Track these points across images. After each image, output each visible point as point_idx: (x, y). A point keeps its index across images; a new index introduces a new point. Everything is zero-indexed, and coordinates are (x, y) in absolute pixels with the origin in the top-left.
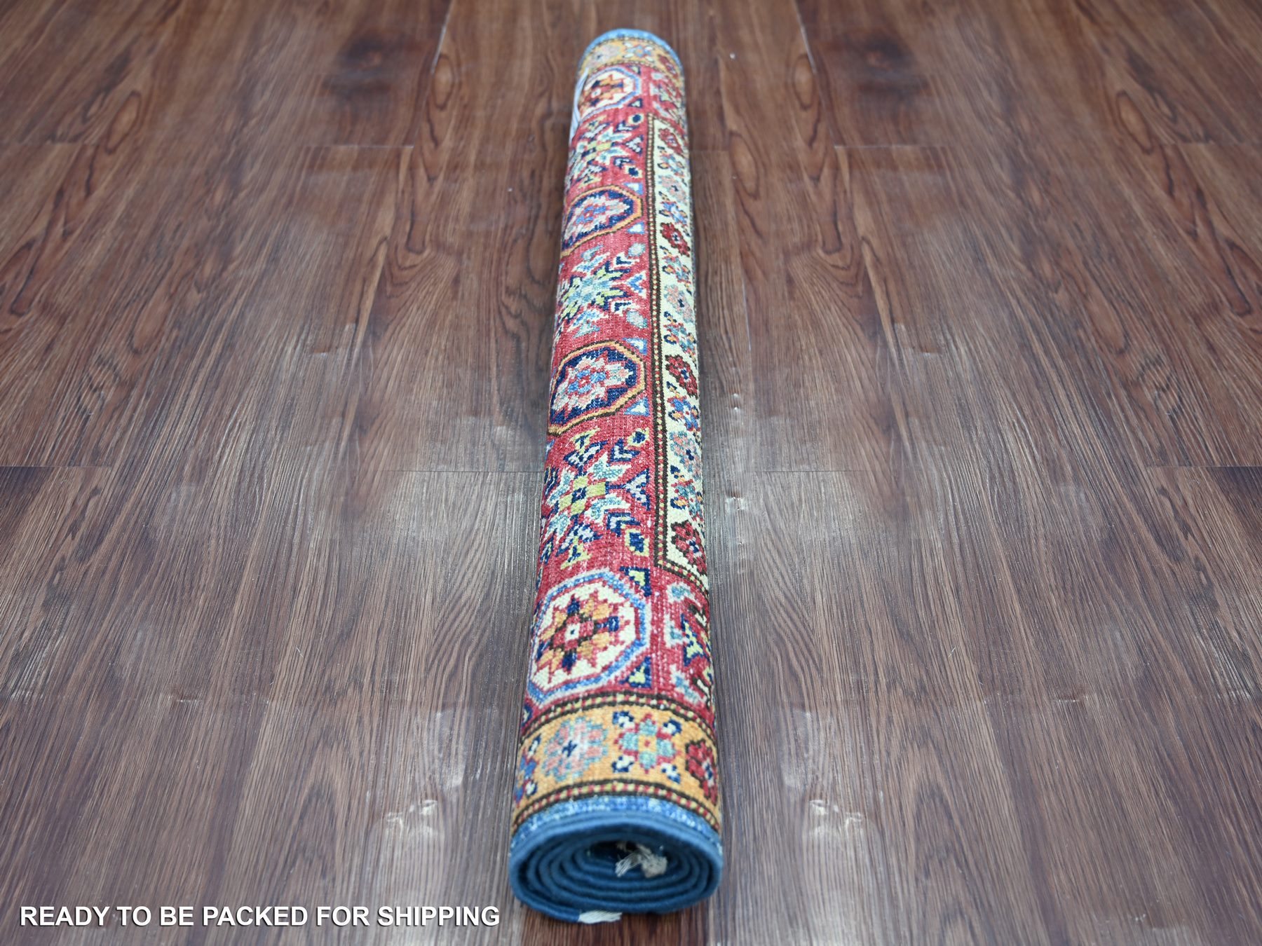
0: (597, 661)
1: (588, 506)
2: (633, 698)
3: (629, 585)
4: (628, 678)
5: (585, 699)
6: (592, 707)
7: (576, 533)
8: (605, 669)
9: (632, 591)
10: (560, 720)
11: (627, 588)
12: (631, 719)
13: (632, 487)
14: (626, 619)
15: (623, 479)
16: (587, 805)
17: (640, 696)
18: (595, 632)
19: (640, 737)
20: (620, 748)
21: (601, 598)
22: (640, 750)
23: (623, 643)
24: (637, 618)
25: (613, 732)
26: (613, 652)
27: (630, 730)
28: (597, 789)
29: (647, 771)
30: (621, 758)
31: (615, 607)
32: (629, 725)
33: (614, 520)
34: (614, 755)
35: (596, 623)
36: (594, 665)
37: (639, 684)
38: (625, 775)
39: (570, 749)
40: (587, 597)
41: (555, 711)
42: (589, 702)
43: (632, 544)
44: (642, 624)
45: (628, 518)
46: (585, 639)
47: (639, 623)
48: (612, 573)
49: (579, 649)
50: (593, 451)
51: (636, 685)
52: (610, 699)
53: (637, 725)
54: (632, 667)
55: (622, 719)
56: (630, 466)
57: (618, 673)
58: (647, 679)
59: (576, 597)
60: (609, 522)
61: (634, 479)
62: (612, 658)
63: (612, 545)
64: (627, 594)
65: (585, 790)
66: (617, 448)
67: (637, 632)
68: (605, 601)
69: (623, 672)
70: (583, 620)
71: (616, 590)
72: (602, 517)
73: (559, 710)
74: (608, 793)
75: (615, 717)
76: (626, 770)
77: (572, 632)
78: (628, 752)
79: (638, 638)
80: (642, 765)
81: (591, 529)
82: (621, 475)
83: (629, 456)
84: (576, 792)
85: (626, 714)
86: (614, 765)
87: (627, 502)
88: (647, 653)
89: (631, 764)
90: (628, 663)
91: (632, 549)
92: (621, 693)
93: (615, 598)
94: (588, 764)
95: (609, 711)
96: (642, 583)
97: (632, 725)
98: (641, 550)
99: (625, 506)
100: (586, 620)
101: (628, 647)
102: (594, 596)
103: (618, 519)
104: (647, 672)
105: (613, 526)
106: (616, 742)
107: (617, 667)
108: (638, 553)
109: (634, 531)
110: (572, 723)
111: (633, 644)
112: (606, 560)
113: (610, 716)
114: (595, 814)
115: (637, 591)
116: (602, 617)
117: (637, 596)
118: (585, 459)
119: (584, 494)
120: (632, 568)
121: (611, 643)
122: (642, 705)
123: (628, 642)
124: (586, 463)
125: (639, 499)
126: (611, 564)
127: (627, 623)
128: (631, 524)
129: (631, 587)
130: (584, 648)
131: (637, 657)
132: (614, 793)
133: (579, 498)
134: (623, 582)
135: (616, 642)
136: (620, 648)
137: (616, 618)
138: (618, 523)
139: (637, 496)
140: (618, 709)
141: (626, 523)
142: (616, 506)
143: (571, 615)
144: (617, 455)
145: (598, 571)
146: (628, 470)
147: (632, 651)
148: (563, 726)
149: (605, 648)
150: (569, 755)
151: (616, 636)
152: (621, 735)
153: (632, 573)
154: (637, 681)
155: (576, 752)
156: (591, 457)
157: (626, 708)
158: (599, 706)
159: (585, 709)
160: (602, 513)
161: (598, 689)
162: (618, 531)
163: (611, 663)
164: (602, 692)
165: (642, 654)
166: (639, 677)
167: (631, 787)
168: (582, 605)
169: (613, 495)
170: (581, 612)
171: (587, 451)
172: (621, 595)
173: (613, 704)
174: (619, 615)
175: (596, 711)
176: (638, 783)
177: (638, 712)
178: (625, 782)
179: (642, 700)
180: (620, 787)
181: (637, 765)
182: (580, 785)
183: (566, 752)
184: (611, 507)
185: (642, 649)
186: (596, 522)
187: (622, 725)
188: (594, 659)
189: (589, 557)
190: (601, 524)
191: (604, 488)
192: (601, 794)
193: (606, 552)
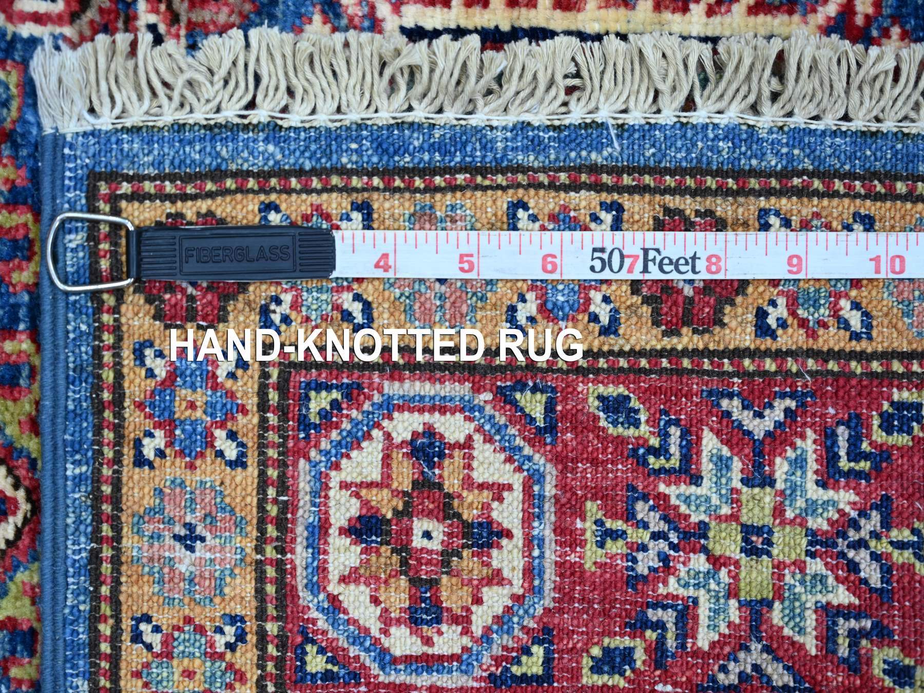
0: (352, 586)
1: (717, 562)
2: (272, 650)
3: (511, 644)
4: (313, 642)
5: (279, 565)
6: (261, 578)
7: (656, 536)
8: (334, 600)
9: (497, 650)
10: (253, 514)
11: (500, 641)
12: (231, 647)
13: (755, 655)
14: (436, 638)
15: (776, 634)
16: (77, 574)
17: (280, 662)
18: (415, 582)
19: (198, 662)
20: (179, 629)
21: (487, 593)
22: (175, 662)
23: (386, 632)
24: (441, 658)
25: (206, 615)
26: (369, 616)
27: (212, 646)
28: (105, 590)
29: (137, 675)
30: (157, 629)
31: (463, 621)
32: (220, 642)
33: (669, 617)
34: (165, 618)
35: (433, 584)
36: (343, 580)
37: (304, 663)
38: (126, 637)
39: (189, 539)
40: (495, 564)
41: (275, 501)
42: (271, 572)
43: (606, 651)
44: (429, 670)
45: (671, 643)
46: (404, 562)
47: (429, 662)
48: (539, 611)
49: (385, 550)
50: (871, 573)
51: (301, 656)
52: (271, 610)
53: (221, 656)
54: (334, 650)
55: (230, 630)
56: (813, 652)
57: (322, 624)
58: (314, 676)
59: (504, 542)
60: (665, 607)
61: (777, 659)
62: (354, 614)
63: (605, 613)
64: (490, 641)
65: (106, 568)
66: (867, 624)
67: (408, 660)
68: (478, 601)
69: (324, 633)
70: (448, 555)
71: (498, 619)
72: (682, 592)
73: (273, 510)
74: (95, 609)
75: (233, 619)
76: (137, 637)
77: (427, 535)
78: (167, 642)
79: (395, 661)
80: (147, 665)
81: (655, 570)
82: (787, 632)
83: (843, 650)
84: (107, 552)
85: (241, 637)
86: (147, 619)
87: (713, 645)
88: (367, 676)
89: (149, 647)
90: (343, 642)
91: (596, 651)
92: (281, 629)
93: (481, 618)
94: (151, 574)
95: (248, 610)
96: (516, 670)
97: (220, 648)
98: (596, 669)
99: (704, 639)
100: (446, 563)
101: (377, 641)
102: (496, 578)
103: (670, 626)
104: (328, 676)
105: (653, 615)
106: (188, 620)
107: (334, 623)
108: (586, 662)
109: (640, 656)
110: (238, 541)
111: (384, 651)
112: (572, 600)
113: (239, 611)
114: (61, 588)
115: (497, 660)
116: (444, 594)
117: (486, 660)
118: (851, 554)
119: (750, 551)
120: (547, 652)
121: (386, 610)
122: (261, 667)
123: (386, 642)
124: (843, 555)
125: (724, 669)
126: (561, 611)
127: (428, 641)
128: (657, 652)
129: (505, 648)
130: (386, 558)
131: (357, 658)
132: (95, 618)
133: (746, 540)
134: (517, 632)
135: (387, 621)
136: (375, 629)
137: (439, 621)
138: (660, 625)
139: (731, 666)
140: (251, 625)
141: (661, 640)
142: (703, 620)
143: (467, 529)
144: (843, 626)
145: (548, 586)
146: (801, 647)
147: (367, 650)
148: (239, 525)
149: (375, 601)
150: (177, 537)
151: (399, 621)
152: (200, 630)
153: (538, 651)
154: (308, 658)
155: (179, 551)
156: (853, 567)
157: (252, 638)
158: (260, 592)
159: (259, 567)
160: (691, 592)
161: (294, 588)
162: (638, 626)
163: (345, 612)
164: (286, 594)
165: (363, 667)
166: (316, 663)
167: (105, 647)
168: (479, 555)
169: (734, 612)
170: (465, 553)
171: (875, 557)
172: (488, 630)
173: (261, 615)
174: (444, 627)
175: (249, 589)
176: (115, 658)
177: (246, 657)
178: (115, 639)
179: (270, 666)
180: (105, 629)
181: (146, 656)
182: (116, 561)
183: (183, 532)
184: (703, 612)
185: (375, 669)
186: (672, 580)
187: (219, 630)
188: (357, 581)
189: (588, 566)
190: (662, 590)
191: (755, 595)
192: (96, 597)
193: (590, 602)
